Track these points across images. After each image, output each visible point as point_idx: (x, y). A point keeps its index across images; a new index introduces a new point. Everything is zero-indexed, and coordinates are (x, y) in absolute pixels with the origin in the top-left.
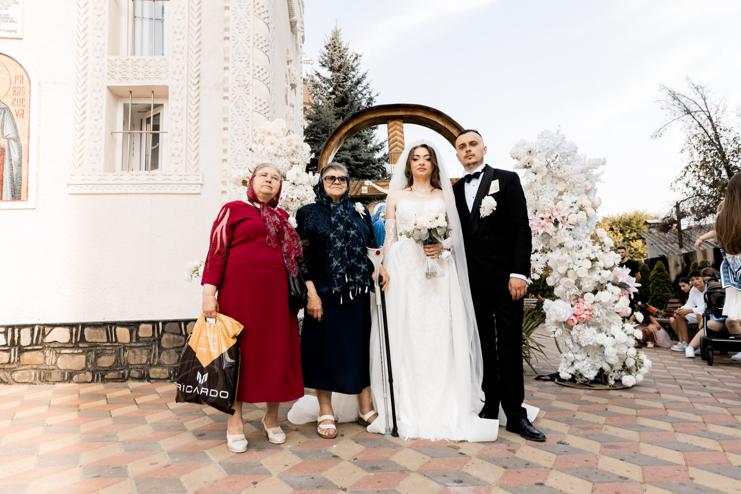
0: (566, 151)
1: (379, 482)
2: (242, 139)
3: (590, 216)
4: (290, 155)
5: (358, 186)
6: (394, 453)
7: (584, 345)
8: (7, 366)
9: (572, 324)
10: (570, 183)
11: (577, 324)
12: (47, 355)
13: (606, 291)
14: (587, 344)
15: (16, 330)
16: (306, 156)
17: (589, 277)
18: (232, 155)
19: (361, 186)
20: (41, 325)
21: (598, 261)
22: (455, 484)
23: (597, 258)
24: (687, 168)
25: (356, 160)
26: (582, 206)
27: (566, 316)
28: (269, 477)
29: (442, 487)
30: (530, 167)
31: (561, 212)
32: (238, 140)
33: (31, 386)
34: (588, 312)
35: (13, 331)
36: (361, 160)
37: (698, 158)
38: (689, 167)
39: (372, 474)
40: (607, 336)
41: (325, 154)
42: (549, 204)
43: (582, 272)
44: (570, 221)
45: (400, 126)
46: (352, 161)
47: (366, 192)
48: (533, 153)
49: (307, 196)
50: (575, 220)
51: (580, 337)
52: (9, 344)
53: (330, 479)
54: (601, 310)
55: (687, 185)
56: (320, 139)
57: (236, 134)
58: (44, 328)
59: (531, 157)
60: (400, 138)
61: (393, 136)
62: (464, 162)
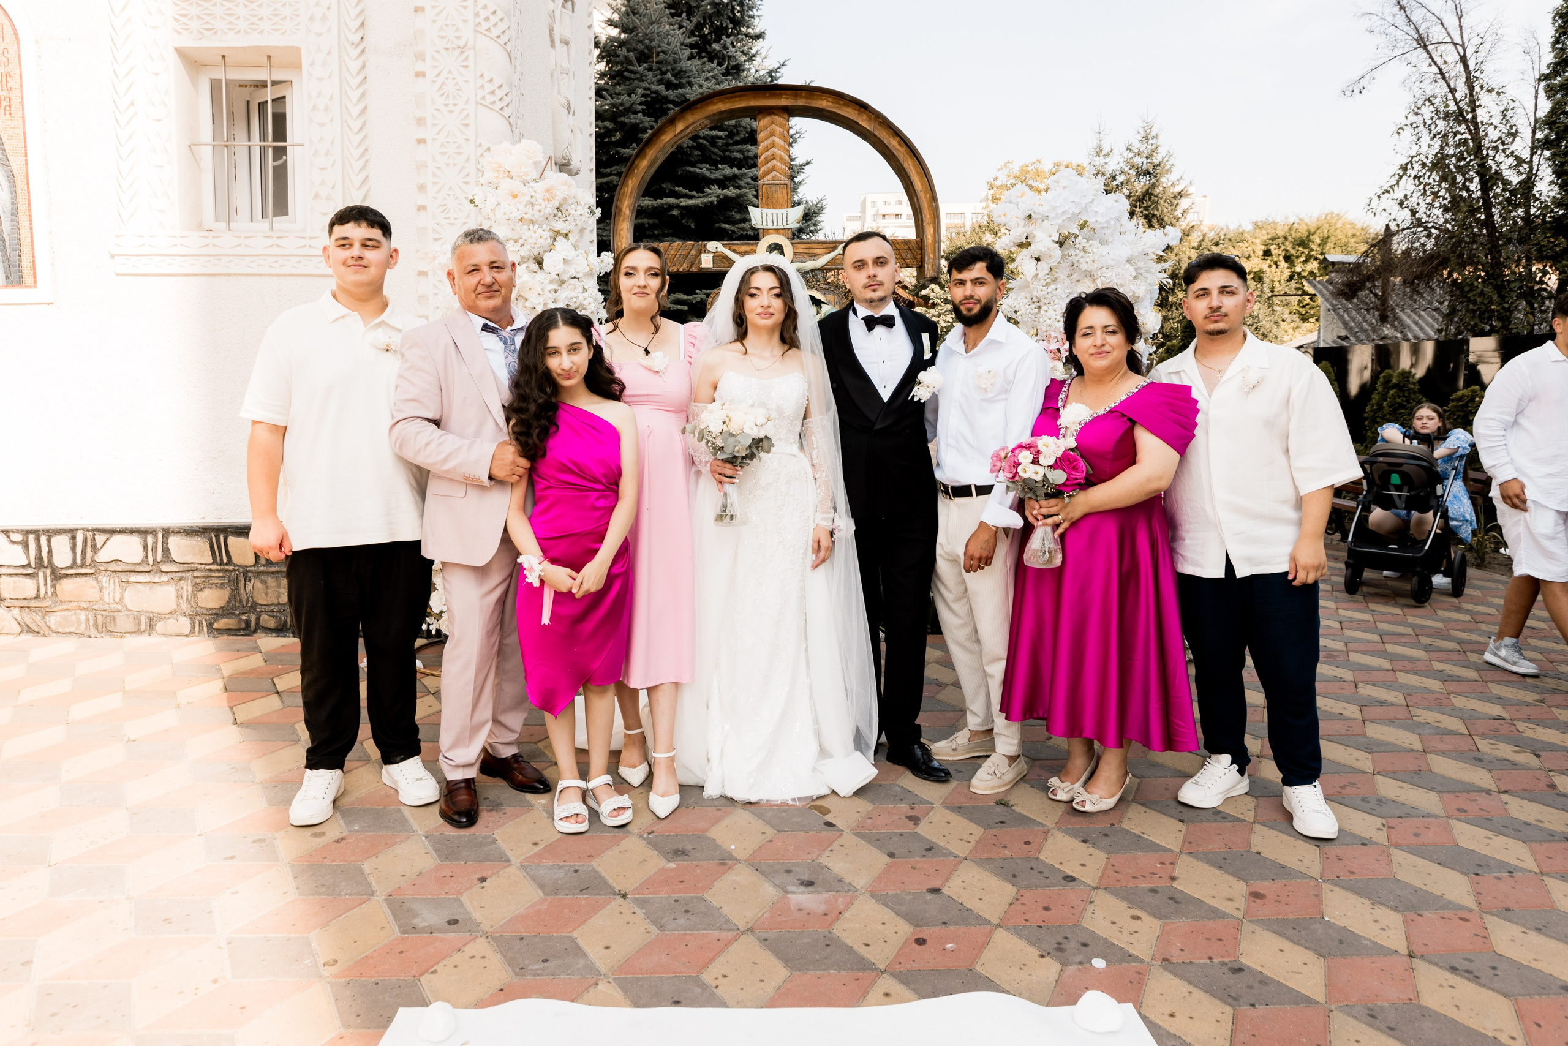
1: (682, 882)
4: (550, 218)
5: (693, 252)
6: (717, 821)
8: (34, 603)
12: (104, 584)
15: (43, 539)
16: (583, 218)
19: (700, 252)
20: (88, 530)
22: (802, 889)
24: (1404, 168)
28: (505, 867)
29: (781, 893)
30: (1030, 244)
33: (84, 639)
35: (38, 539)
37: (1429, 149)
38: (1409, 166)
39: (672, 865)
41: (627, 186)
45: (782, 126)
47: (711, 265)
48: (1036, 220)
49: (585, 303)
52: (33, 564)
53: (603, 874)
55: (1401, 204)
56: (633, 76)
57: (443, 153)
58: (94, 535)
59: (1032, 227)
60: (783, 154)
61: (767, 149)
62: (863, 295)
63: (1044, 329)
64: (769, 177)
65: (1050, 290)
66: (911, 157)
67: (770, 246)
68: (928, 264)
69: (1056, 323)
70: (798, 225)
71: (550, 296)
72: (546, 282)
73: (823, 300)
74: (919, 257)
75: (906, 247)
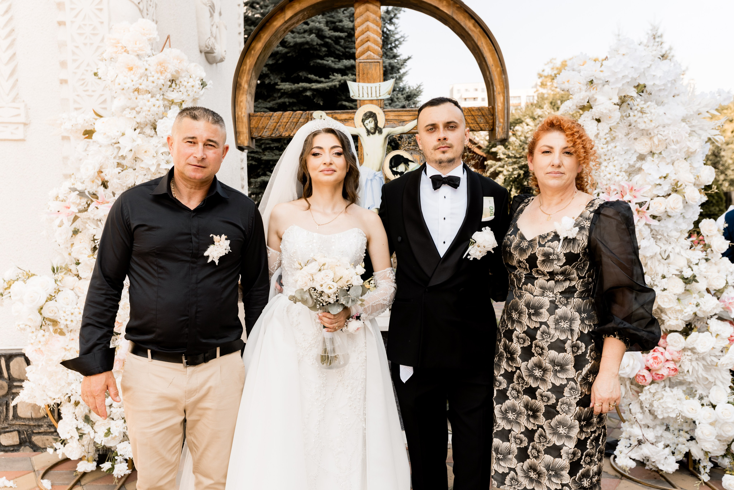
0: (657, 82)
2: (91, 44)
3: (690, 202)
4: (164, 88)
5: (301, 120)
7: (660, 417)
9: (643, 383)
10: (659, 141)
11: (651, 384)
13: (706, 333)
14: (666, 415)
16: (195, 89)
17: (678, 307)
18: (75, 73)
21: (697, 281)
23: (695, 276)
25: (336, 29)
26: (676, 184)
27: (633, 369)
30: (591, 108)
31: (637, 194)
32: (85, 44)
34: (671, 365)
36: (342, 30)
40: (703, 405)
42: (617, 179)
43: (666, 300)
44: (651, 212)
45: (375, 13)
46: (328, 32)
48: (598, 84)
50: (662, 209)
51: (655, 404)
54: (694, 364)
57: (81, 34)
59: (593, 92)
60: (375, 36)
61: (363, 33)
62: (433, 156)
63: (604, 182)
64: (365, 56)
65: (610, 148)
66: (484, 37)
67: (365, 114)
68: (498, 127)
69: (616, 177)
70: (389, 96)
71: (163, 157)
72: (159, 145)
73: (410, 158)
74: (491, 121)
75: (480, 114)
